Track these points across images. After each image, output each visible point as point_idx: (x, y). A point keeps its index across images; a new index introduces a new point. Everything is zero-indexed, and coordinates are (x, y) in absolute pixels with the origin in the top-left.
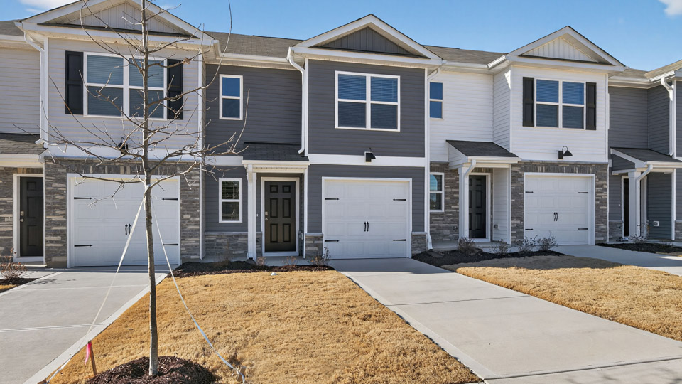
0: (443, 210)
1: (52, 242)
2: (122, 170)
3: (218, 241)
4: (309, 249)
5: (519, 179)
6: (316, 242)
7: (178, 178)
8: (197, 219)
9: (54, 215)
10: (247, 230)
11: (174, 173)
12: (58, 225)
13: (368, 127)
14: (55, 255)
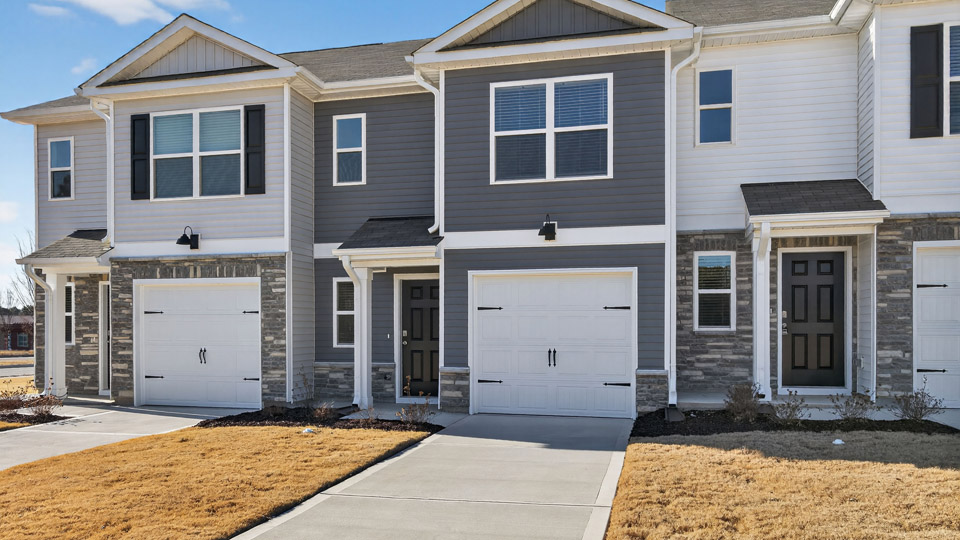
0: (733, 327)
1: (118, 371)
2: (192, 273)
3: (332, 376)
4: (447, 393)
5: (898, 258)
6: (457, 383)
7: (257, 280)
8: (282, 342)
9: (121, 335)
10: (353, 360)
11: (252, 273)
12: (124, 349)
13: (550, 176)
14: (122, 389)
